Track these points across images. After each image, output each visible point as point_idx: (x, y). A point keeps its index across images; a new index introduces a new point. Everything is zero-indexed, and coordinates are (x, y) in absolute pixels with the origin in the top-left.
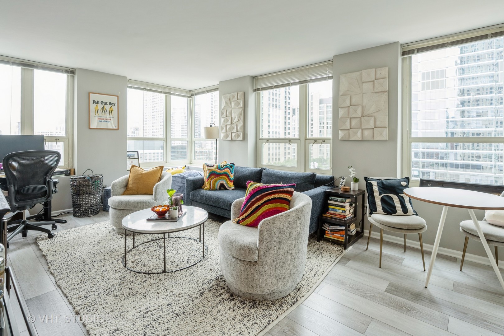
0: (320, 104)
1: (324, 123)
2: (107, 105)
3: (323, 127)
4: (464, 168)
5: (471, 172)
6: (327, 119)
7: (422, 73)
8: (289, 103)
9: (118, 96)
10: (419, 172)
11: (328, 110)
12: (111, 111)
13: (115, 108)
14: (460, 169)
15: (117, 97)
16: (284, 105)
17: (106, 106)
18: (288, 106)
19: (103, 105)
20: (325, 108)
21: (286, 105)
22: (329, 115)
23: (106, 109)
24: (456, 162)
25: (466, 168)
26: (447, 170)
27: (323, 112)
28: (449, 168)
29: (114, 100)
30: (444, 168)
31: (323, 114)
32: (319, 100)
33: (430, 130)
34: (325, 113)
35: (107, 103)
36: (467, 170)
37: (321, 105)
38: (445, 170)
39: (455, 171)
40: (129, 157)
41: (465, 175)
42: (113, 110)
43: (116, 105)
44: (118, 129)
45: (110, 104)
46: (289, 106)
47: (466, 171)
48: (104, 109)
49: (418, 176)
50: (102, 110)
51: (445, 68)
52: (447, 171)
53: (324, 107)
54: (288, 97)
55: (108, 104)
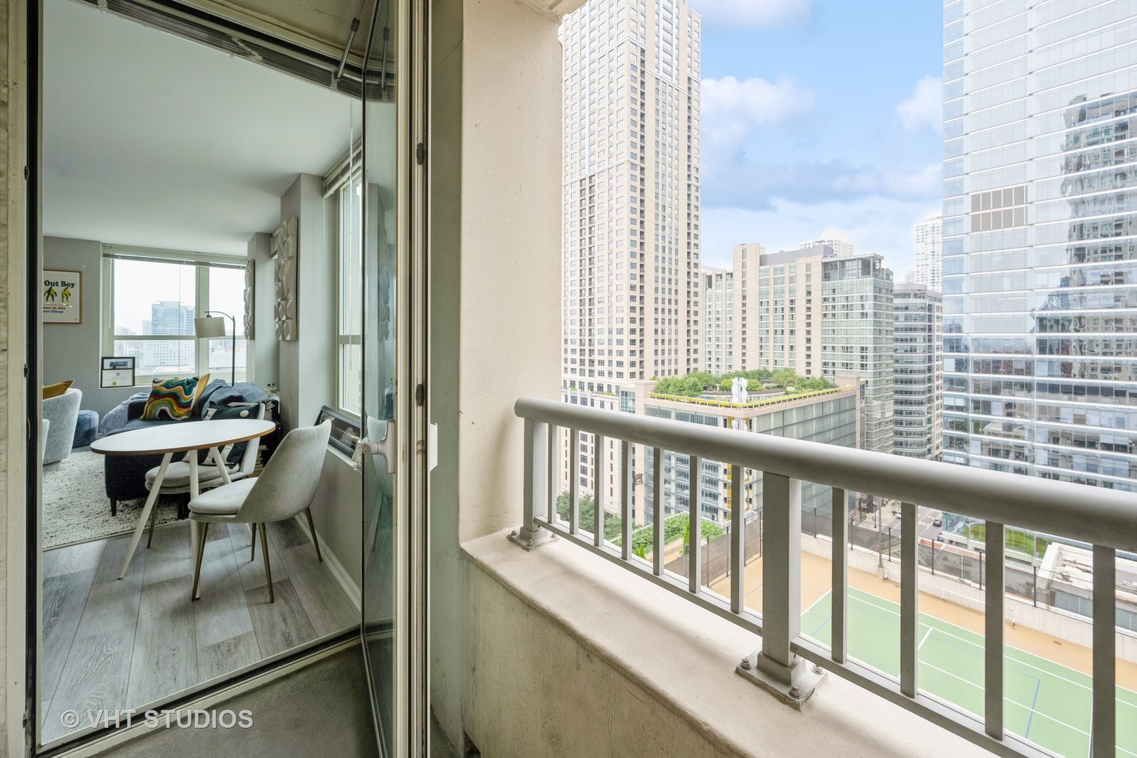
0: (760, 265)
1: (768, 302)
2: (57, 285)
3: (767, 309)
4: (1071, 393)
5: (1088, 401)
6: (774, 293)
7: (973, 196)
8: (696, 265)
9: (80, 272)
10: (967, 399)
11: (778, 276)
12: (66, 295)
13: (74, 292)
14: (1060, 395)
15: (78, 274)
16: (686, 270)
17: (55, 288)
18: (693, 270)
19: (50, 286)
20: (772, 273)
21: (690, 268)
22: (778, 286)
23: (55, 293)
24: (1052, 381)
25: (1075, 394)
26: (1031, 397)
27: (768, 280)
28: (1035, 392)
29: (73, 278)
30: (1025, 392)
31: (768, 285)
32: (758, 258)
33: (990, 314)
34: (772, 282)
35: (57, 283)
36: (1079, 397)
37: (762, 267)
38: (1026, 397)
39: (1049, 399)
40: (115, 367)
41: (1074, 407)
42: (70, 294)
43: (77, 287)
44: (80, 323)
45: (64, 284)
46: (696, 270)
47: (1075, 400)
48: (52, 293)
49: (964, 409)
50: (47, 294)
51: (1026, 184)
52: (1031, 399)
53: (768, 270)
54: (695, 254)
55: (60, 284)
